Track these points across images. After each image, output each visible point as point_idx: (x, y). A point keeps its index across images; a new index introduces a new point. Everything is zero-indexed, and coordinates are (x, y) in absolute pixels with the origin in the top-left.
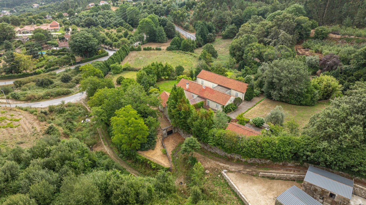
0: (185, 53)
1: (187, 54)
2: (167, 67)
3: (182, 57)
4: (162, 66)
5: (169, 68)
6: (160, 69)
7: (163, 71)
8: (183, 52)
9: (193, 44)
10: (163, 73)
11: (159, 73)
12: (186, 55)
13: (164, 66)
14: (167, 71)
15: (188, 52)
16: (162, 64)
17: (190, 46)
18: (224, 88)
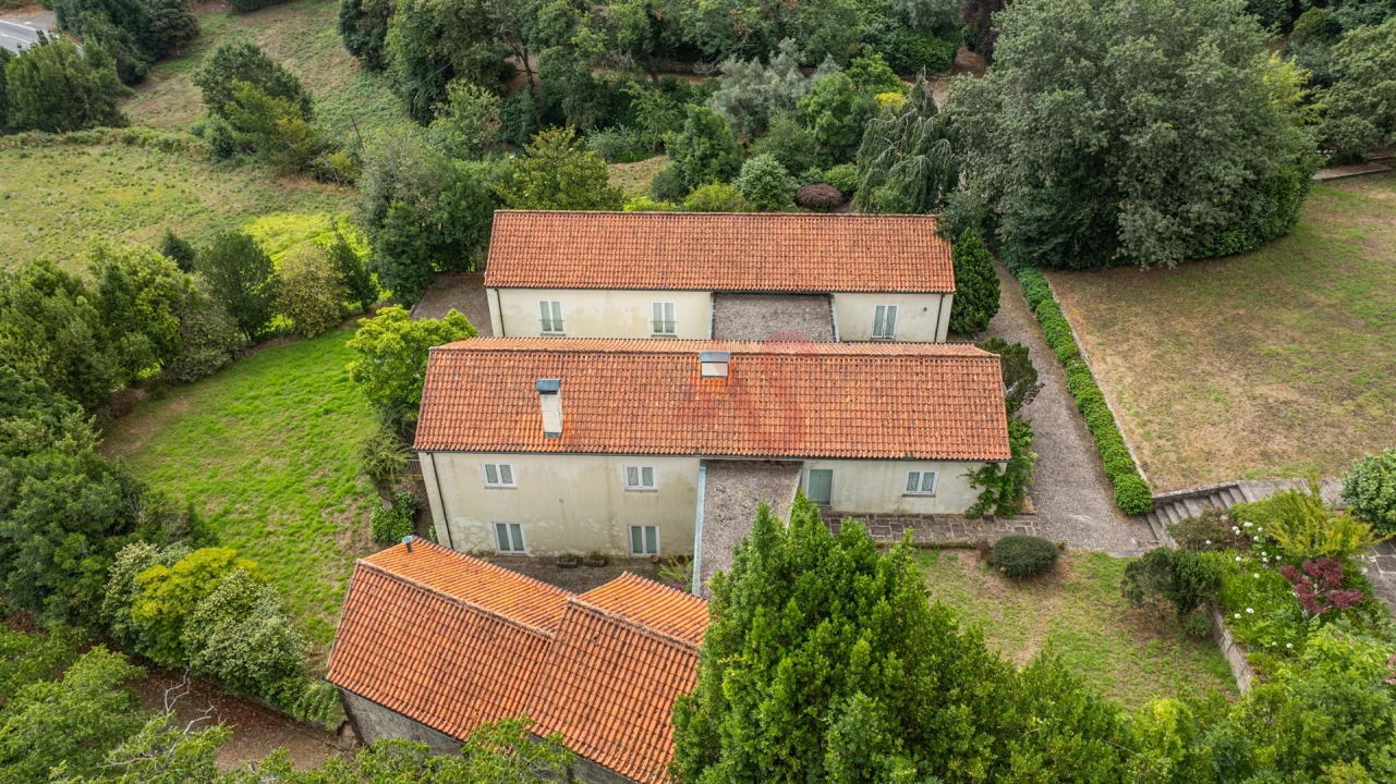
0: (75, 141)
1: (98, 142)
2: (123, 288)
3: (78, 172)
4: (73, 289)
5: (147, 283)
6: (77, 328)
7: (105, 331)
8: (60, 138)
9: (102, 71)
10: (120, 350)
11: (77, 361)
12: (96, 151)
13: (93, 283)
14: (140, 324)
15: (94, 133)
16: (62, 278)
17: (88, 91)
18: (779, 306)
